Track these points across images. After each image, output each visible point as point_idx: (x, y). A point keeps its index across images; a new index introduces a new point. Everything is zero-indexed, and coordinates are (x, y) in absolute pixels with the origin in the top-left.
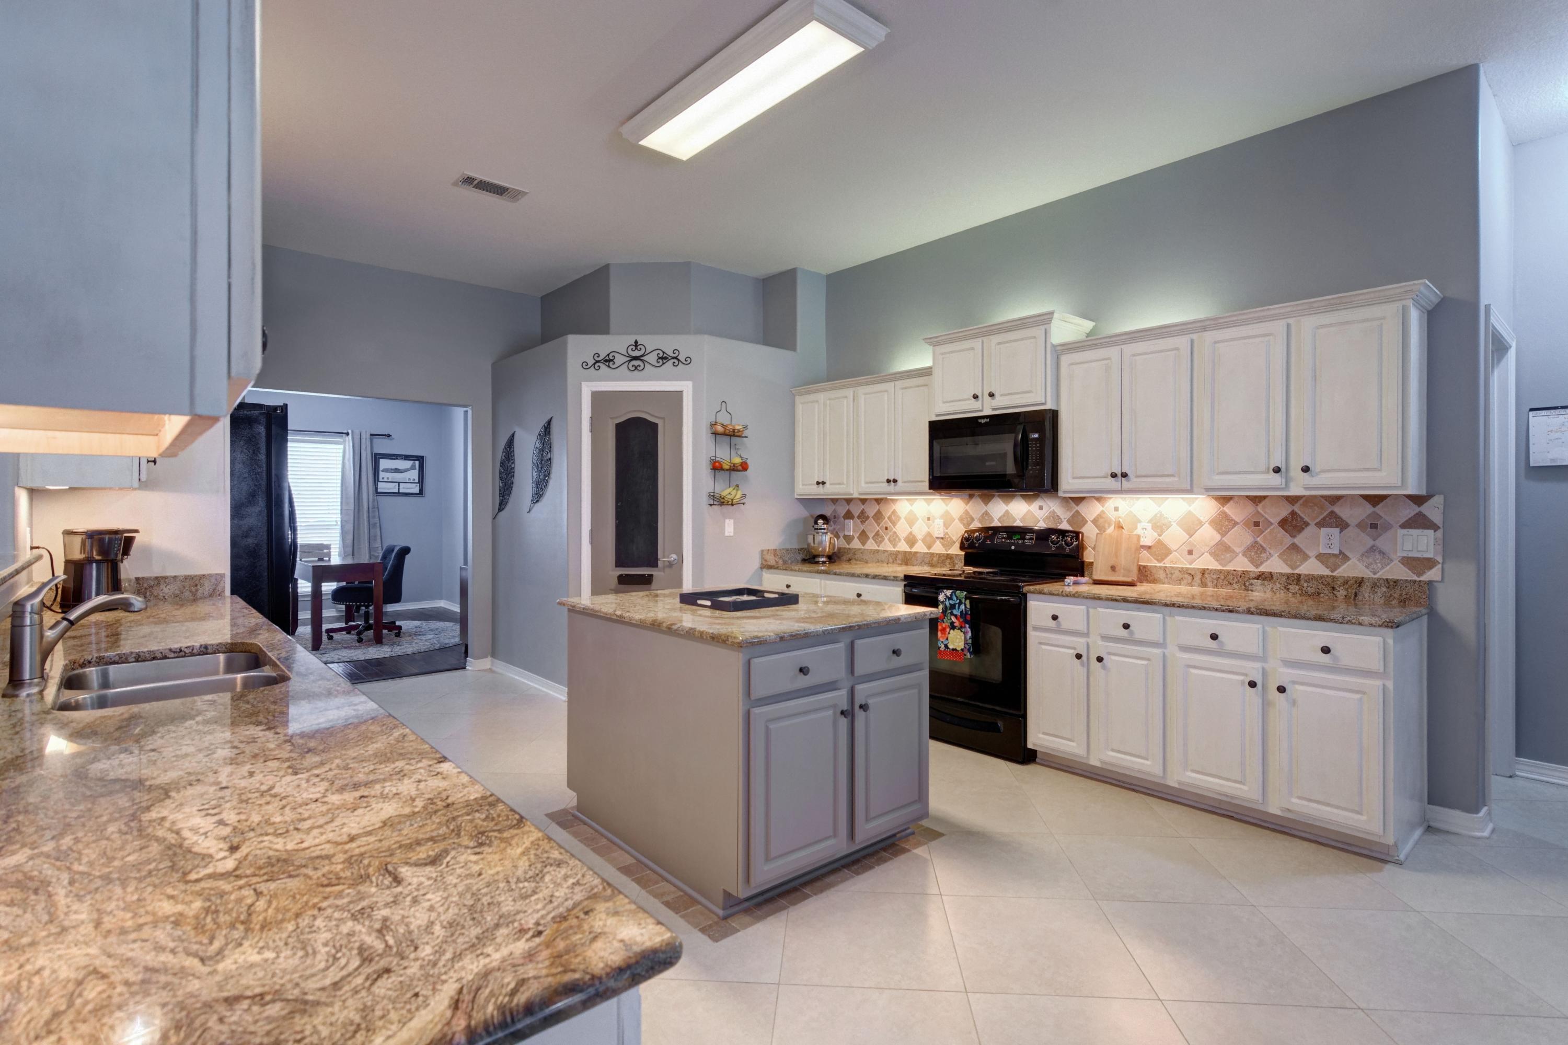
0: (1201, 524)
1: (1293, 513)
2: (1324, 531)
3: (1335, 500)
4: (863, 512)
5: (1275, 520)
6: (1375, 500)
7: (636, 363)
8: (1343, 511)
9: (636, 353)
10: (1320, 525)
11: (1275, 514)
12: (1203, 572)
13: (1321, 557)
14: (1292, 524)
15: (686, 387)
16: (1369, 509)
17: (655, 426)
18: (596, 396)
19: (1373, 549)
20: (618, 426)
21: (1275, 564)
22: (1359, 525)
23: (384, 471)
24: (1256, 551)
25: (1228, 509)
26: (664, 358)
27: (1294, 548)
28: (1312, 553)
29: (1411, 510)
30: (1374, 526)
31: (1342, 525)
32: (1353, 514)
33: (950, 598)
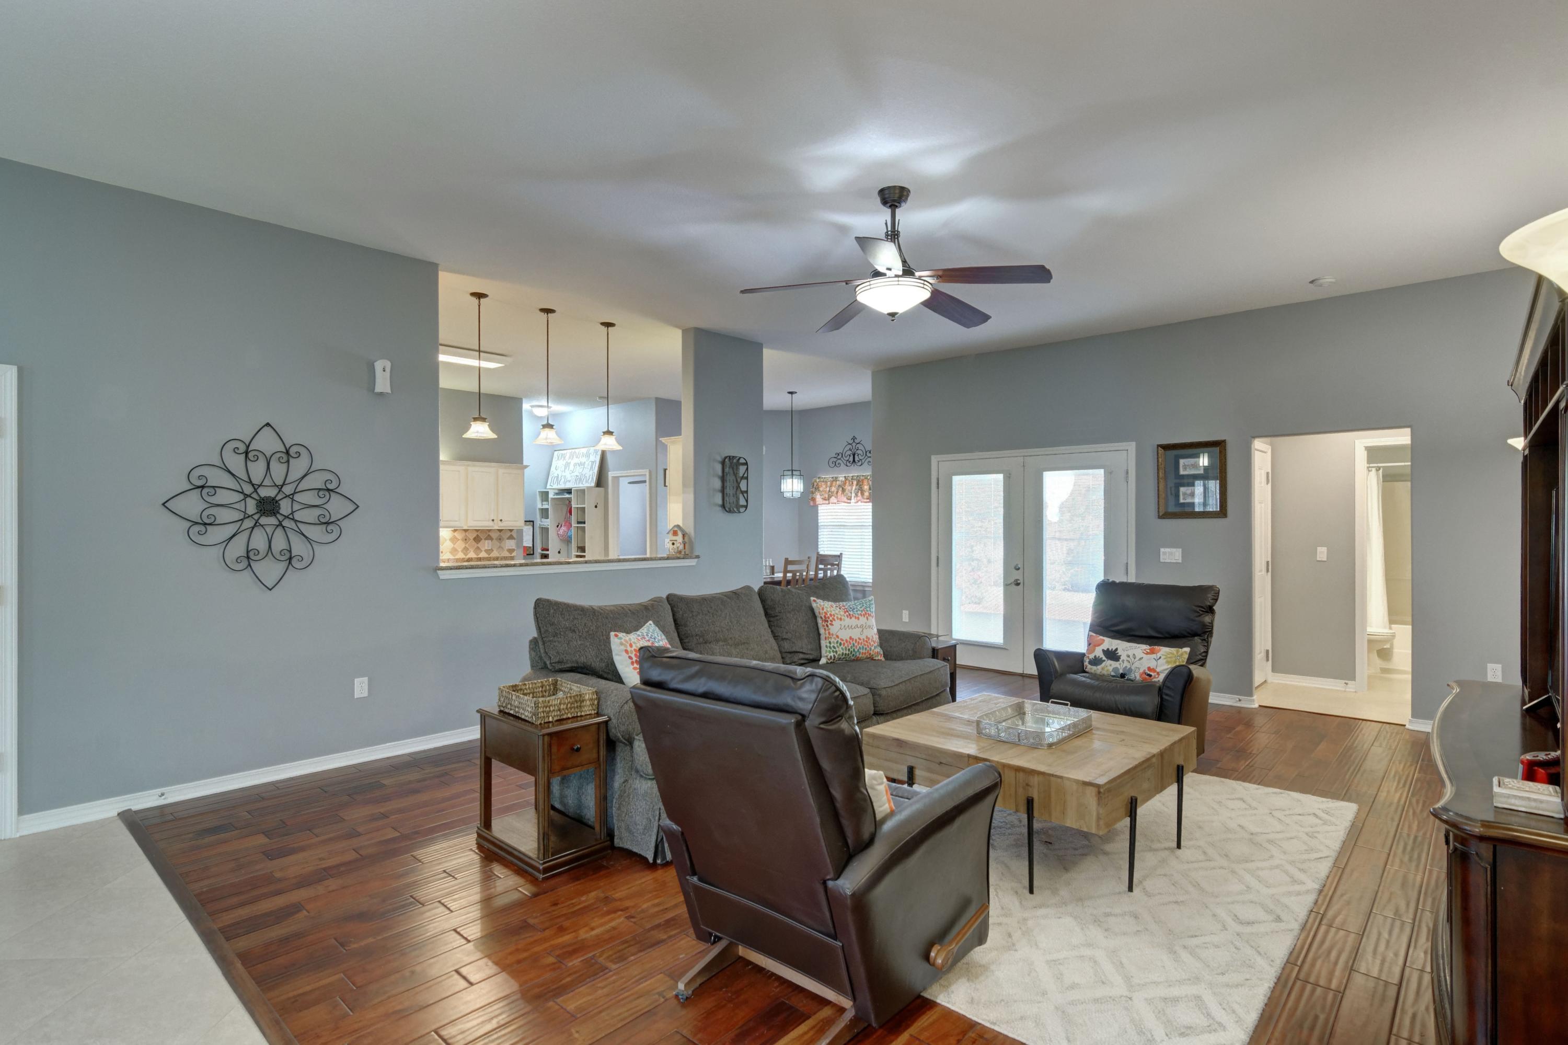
0: (446, 540)
1: (478, 535)
3: (489, 531)
5: (472, 538)
6: (500, 531)
8: (492, 534)
10: (485, 539)
11: (472, 536)
13: (486, 551)
14: (477, 539)
16: (499, 533)
19: (500, 547)
21: (472, 555)
22: (496, 539)
24: (465, 550)
25: (456, 534)
27: (478, 548)
28: (483, 549)
29: (509, 534)
30: (500, 539)
31: (491, 539)
32: (495, 535)
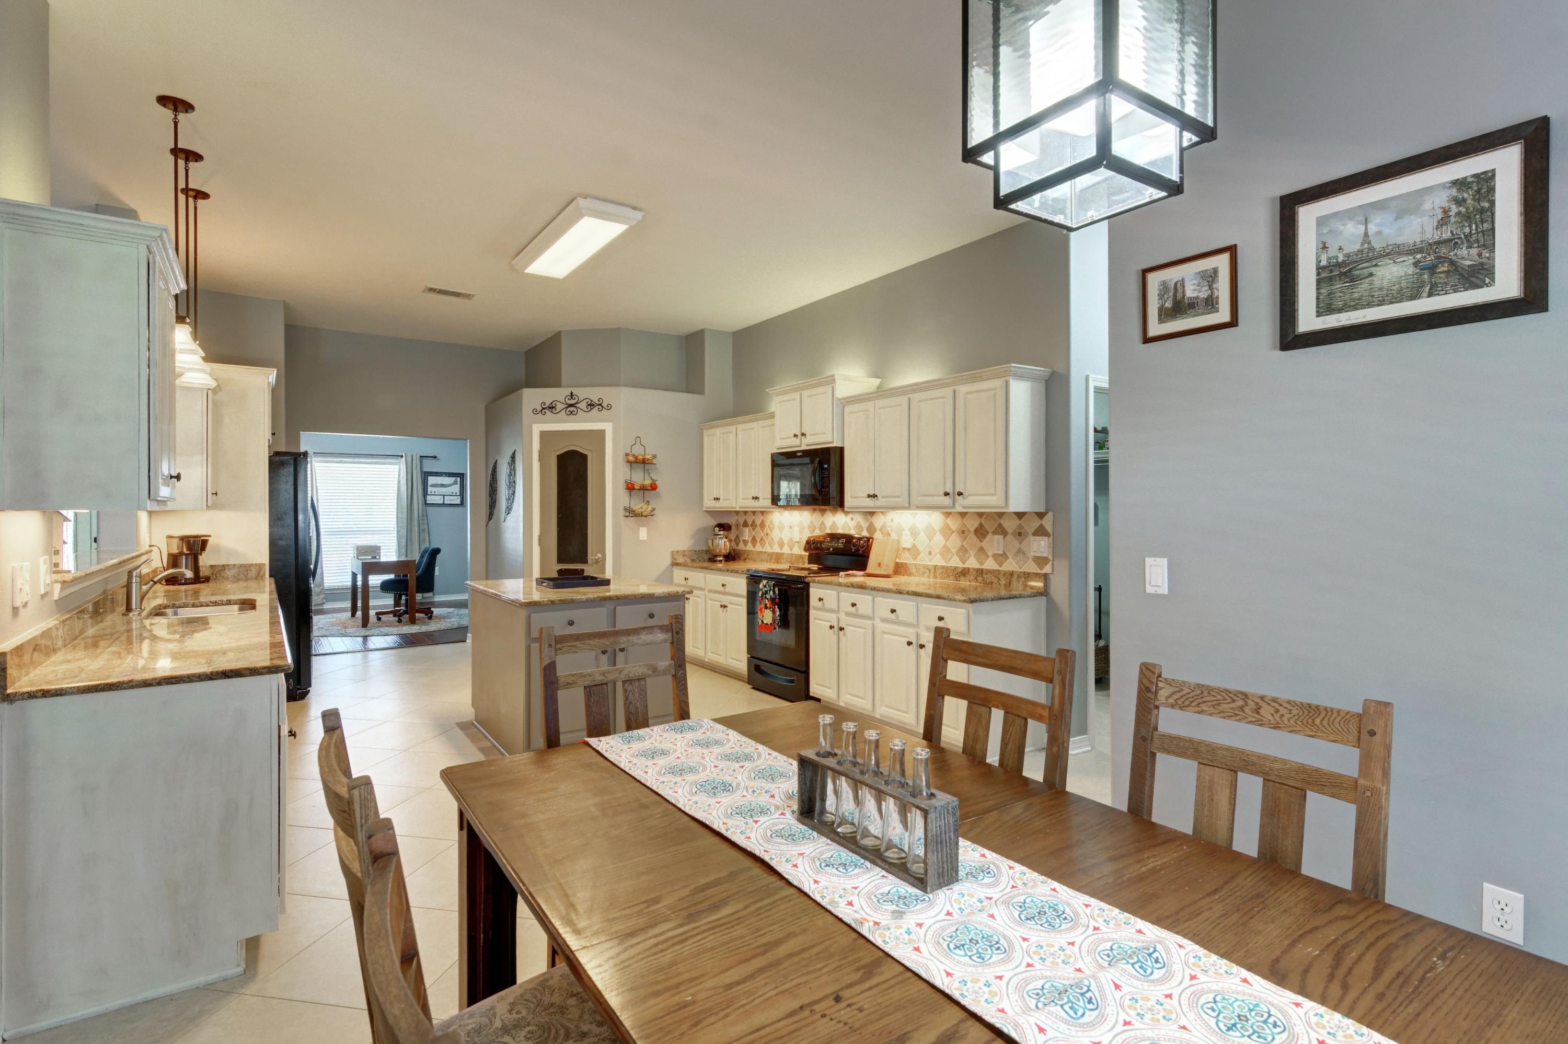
0: (935, 532)
1: (981, 524)
2: (996, 537)
3: (1002, 515)
5: (972, 530)
6: (1020, 515)
7: (571, 409)
8: (1005, 524)
9: (572, 402)
10: (995, 533)
11: (973, 524)
12: (935, 567)
13: (996, 557)
14: (981, 532)
15: (608, 427)
16: (1017, 521)
17: (584, 457)
18: (543, 434)
19: (1020, 551)
20: (559, 457)
21: (972, 563)
22: (1013, 534)
23: (431, 486)
24: (963, 551)
25: (949, 521)
26: (591, 405)
27: (981, 550)
28: (990, 554)
29: (1036, 523)
30: (1020, 534)
31: (1004, 533)
32: (1010, 525)
33: (765, 587)
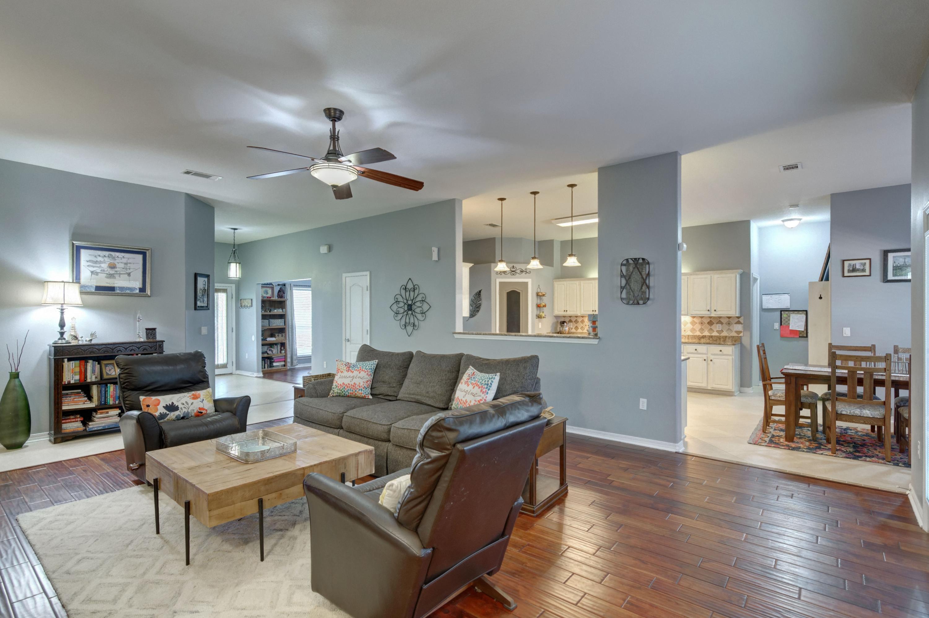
0: (687, 323)
1: (711, 321)
2: (718, 325)
3: (720, 317)
4: (576, 320)
5: (706, 322)
6: (729, 318)
7: (514, 273)
8: (722, 320)
9: (513, 270)
10: (717, 323)
11: (706, 321)
12: (688, 336)
13: (717, 331)
14: (710, 323)
15: (529, 281)
16: (728, 320)
17: (519, 293)
18: (500, 283)
19: (729, 329)
20: (508, 293)
21: (706, 333)
22: (726, 324)
24: (702, 330)
25: (695, 320)
26: (522, 271)
27: (711, 329)
28: (715, 330)
29: (737, 320)
30: (729, 324)
31: (722, 323)
32: (724, 321)
